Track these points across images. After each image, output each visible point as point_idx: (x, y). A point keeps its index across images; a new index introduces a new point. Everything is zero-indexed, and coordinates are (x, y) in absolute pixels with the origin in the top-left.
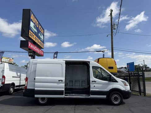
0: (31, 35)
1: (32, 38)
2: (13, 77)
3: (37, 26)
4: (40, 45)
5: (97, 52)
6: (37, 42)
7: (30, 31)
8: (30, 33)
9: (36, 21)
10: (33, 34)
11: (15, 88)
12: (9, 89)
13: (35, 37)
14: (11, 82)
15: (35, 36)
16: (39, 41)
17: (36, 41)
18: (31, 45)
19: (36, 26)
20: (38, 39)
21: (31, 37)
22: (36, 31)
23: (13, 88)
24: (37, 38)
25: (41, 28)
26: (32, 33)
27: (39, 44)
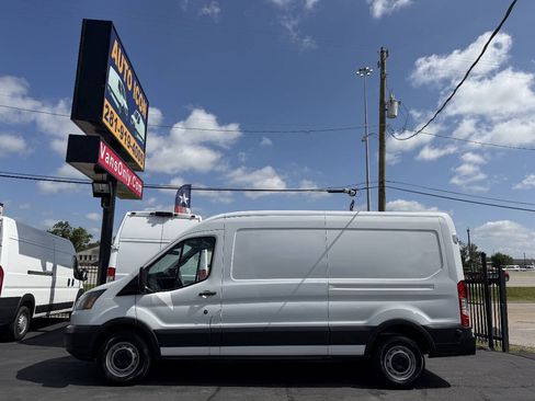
0: (108, 117)
1: (112, 129)
2: (29, 272)
3: (130, 88)
4: (134, 157)
5: (330, 192)
6: (126, 146)
7: (106, 102)
8: (105, 111)
9: (127, 67)
10: (116, 116)
11: (35, 316)
12: (14, 318)
13: (119, 127)
14: (20, 293)
15: (120, 123)
16: (133, 141)
17: (122, 142)
18: (106, 156)
19: (125, 84)
20: (128, 133)
21: (108, 124)
22: (124, 102)
23: (28, 314)
24: (125, 129)
25: (141, 96)
26: (111, 109)
27: (130, 151)
